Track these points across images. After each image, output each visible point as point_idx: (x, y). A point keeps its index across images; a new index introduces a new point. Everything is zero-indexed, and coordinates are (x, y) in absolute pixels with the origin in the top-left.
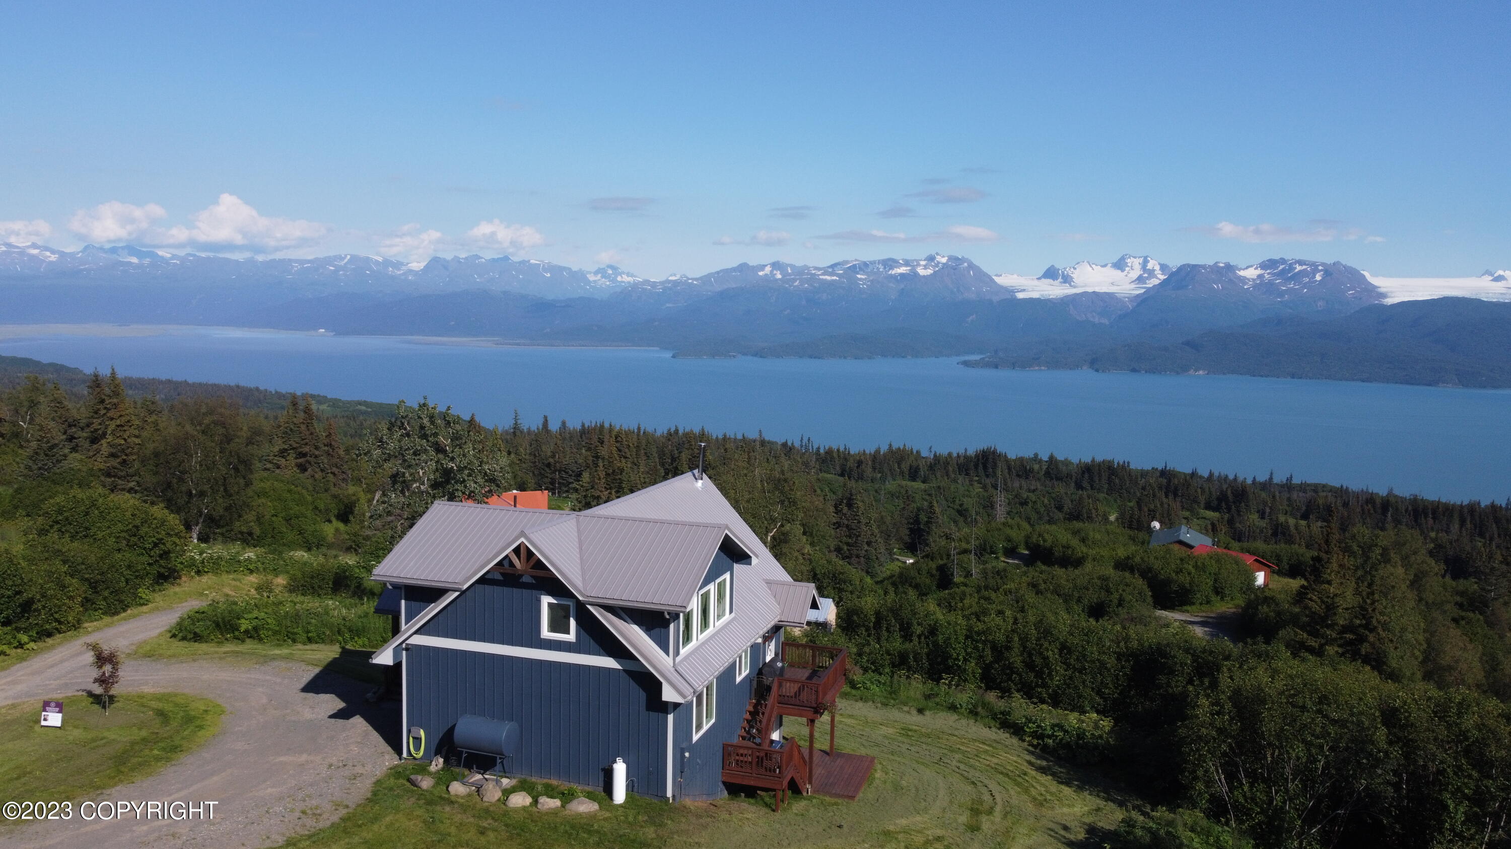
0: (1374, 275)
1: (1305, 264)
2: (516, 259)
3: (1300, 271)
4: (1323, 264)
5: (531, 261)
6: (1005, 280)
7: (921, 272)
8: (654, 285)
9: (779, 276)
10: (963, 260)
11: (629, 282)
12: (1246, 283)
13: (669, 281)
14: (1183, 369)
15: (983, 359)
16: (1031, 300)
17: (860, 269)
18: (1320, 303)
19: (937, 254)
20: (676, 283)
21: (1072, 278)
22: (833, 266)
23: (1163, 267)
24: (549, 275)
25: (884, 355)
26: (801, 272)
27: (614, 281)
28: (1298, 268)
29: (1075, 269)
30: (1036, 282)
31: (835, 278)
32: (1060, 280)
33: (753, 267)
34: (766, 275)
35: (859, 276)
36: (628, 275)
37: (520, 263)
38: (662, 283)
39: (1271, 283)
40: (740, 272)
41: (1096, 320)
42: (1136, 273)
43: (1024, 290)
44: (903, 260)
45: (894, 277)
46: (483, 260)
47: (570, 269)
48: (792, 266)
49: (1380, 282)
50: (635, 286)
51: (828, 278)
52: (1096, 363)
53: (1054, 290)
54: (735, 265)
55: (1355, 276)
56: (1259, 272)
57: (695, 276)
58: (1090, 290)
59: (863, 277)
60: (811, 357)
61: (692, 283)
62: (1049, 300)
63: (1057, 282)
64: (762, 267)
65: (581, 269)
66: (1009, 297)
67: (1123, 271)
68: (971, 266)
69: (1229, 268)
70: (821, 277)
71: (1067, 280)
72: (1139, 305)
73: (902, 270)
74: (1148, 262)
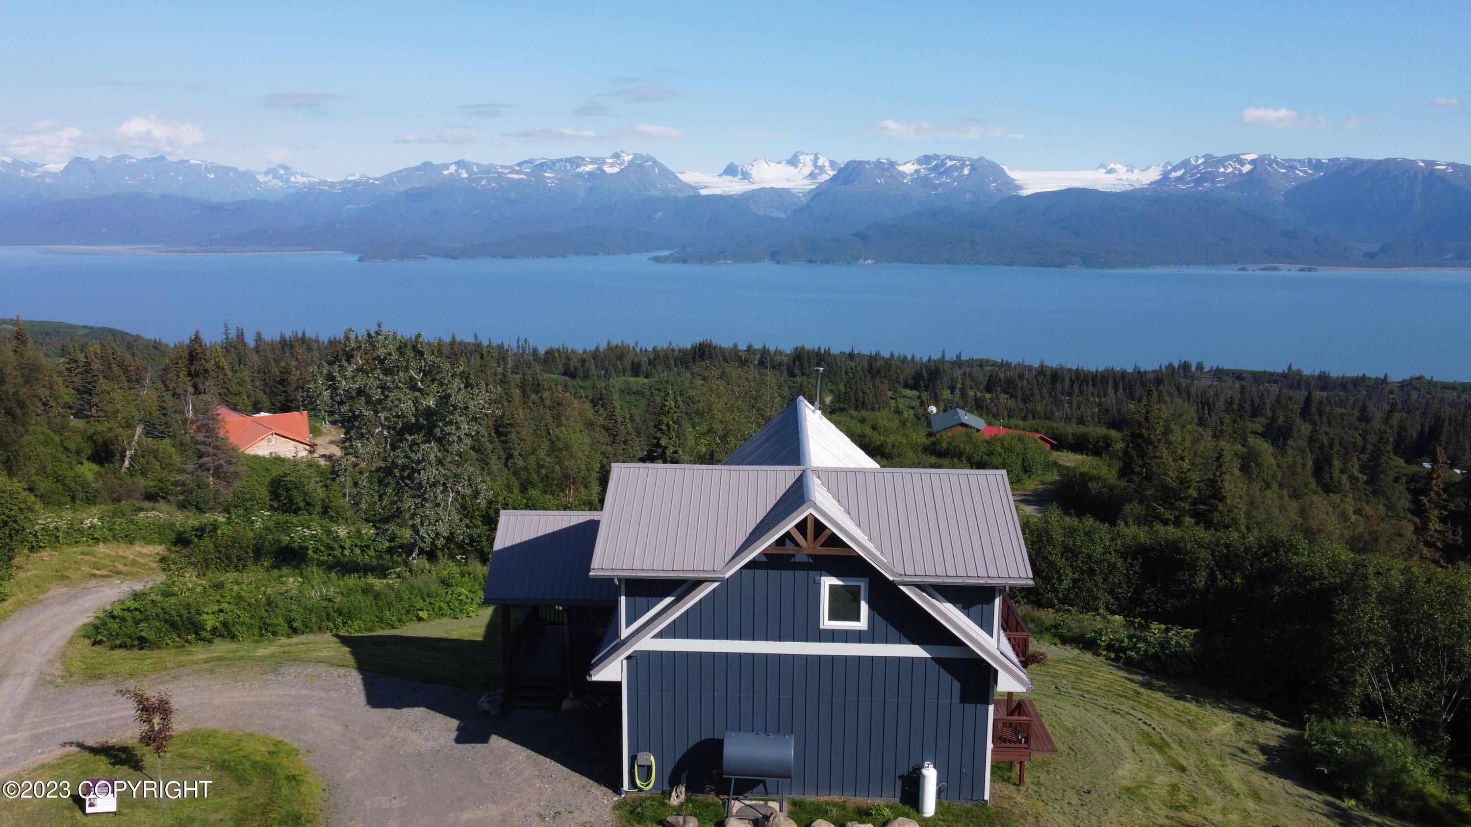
0: (1012, 169)
1: (954, 159)
2: (172, 159)
3: (951, 166)
4: (970, 160)
5: (191, 161)
6: (689, 177)
7: (608, 169)
8: (332, 185)
9: (465, 175)
10: (648, 158)
11: (303, 183)
12: (905, 178)
13: (350, 181)
14: (853, 259)
15: (672, 254)
16: (714, 197)
17: (548, 167)
18: (968, 195)
19: (623, 152)
20: (356, 183)
21: (750, 174)
22: (520, 164)
23: (833, 164)
24: (212, 176)
25: (577, 253)
26: (487, 170)
27: (287, 181)
28: (949, 163)
29: (753, 165)
30: (717, 179)
31: (522, 176)
32: (739, 176)
33: (437, 166)
34: (451, 174)
35: (547, 175)
36: (302, 175)
37: (178, 163)
38: (340, 183)
39: (926, 178)
40: (424, 170)
41: (775, 215)
42: (808, 169)
43: (707, 187)
44: (590, 158)
45: (580, 176)
46: (135, 161)
47: (236, 169)
48: (478, 165)
49: (1017, 175)
50: (311, 187)
51: (516, 176)
52: (776, 255)
53: (734, 187)
54: (419, 163)
55: (995, 169)
56: (916, 167)
57: (376, 176)
58: (768, 186)
59: (551, 175)
60: (504, 256)
61: (373, 184)
62: (731, 196)
63: (737, 179)
64: (446, 166)
65: (248, 170)
66: (693, 194)
67: (796, 167)
68: (655, 162)
69: (892, 164)
70: (509, 176)
71: (746, 176)
72: (812, 199)
73: (589, 168)
74: (819, 158)
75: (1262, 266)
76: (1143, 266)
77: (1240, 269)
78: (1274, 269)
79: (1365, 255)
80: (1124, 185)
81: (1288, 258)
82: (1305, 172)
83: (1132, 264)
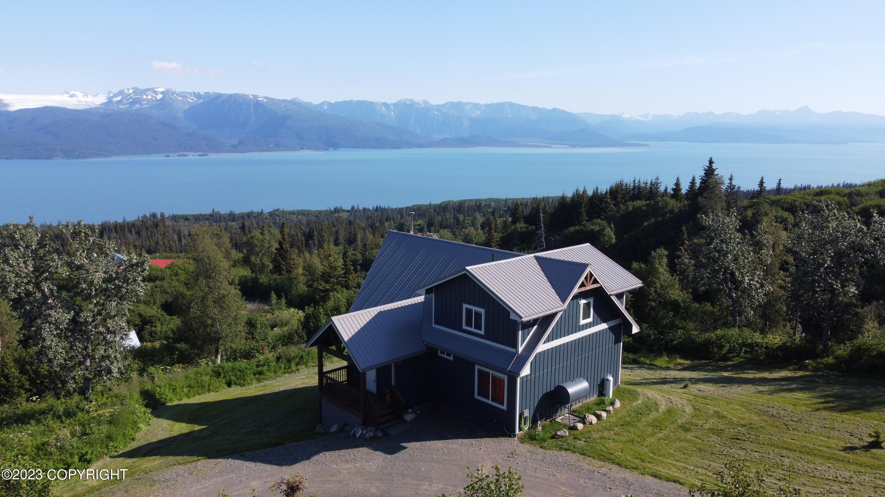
49: (4, 97)
75: (178, 154)
76: (105, 156)
77: (166, 156)
78: (185, 155)
79: (231, 146)
80: (83, 105)
81: (192, 149)
82: (193, 99)
83: (98, 155)
